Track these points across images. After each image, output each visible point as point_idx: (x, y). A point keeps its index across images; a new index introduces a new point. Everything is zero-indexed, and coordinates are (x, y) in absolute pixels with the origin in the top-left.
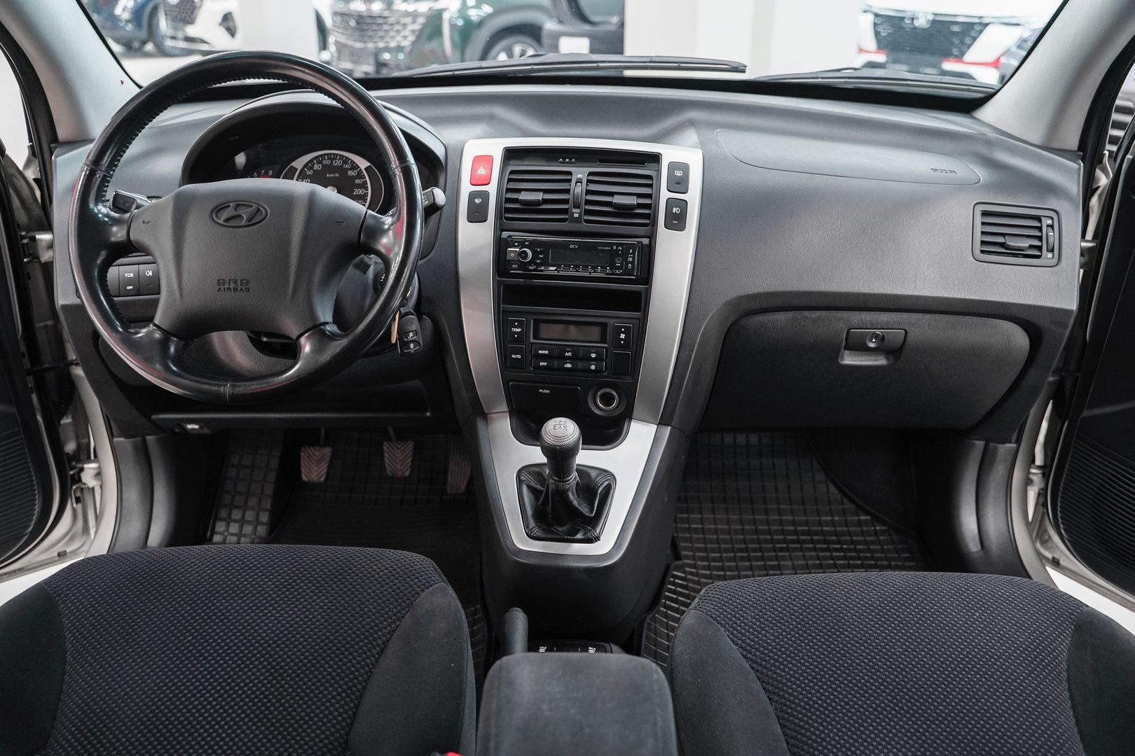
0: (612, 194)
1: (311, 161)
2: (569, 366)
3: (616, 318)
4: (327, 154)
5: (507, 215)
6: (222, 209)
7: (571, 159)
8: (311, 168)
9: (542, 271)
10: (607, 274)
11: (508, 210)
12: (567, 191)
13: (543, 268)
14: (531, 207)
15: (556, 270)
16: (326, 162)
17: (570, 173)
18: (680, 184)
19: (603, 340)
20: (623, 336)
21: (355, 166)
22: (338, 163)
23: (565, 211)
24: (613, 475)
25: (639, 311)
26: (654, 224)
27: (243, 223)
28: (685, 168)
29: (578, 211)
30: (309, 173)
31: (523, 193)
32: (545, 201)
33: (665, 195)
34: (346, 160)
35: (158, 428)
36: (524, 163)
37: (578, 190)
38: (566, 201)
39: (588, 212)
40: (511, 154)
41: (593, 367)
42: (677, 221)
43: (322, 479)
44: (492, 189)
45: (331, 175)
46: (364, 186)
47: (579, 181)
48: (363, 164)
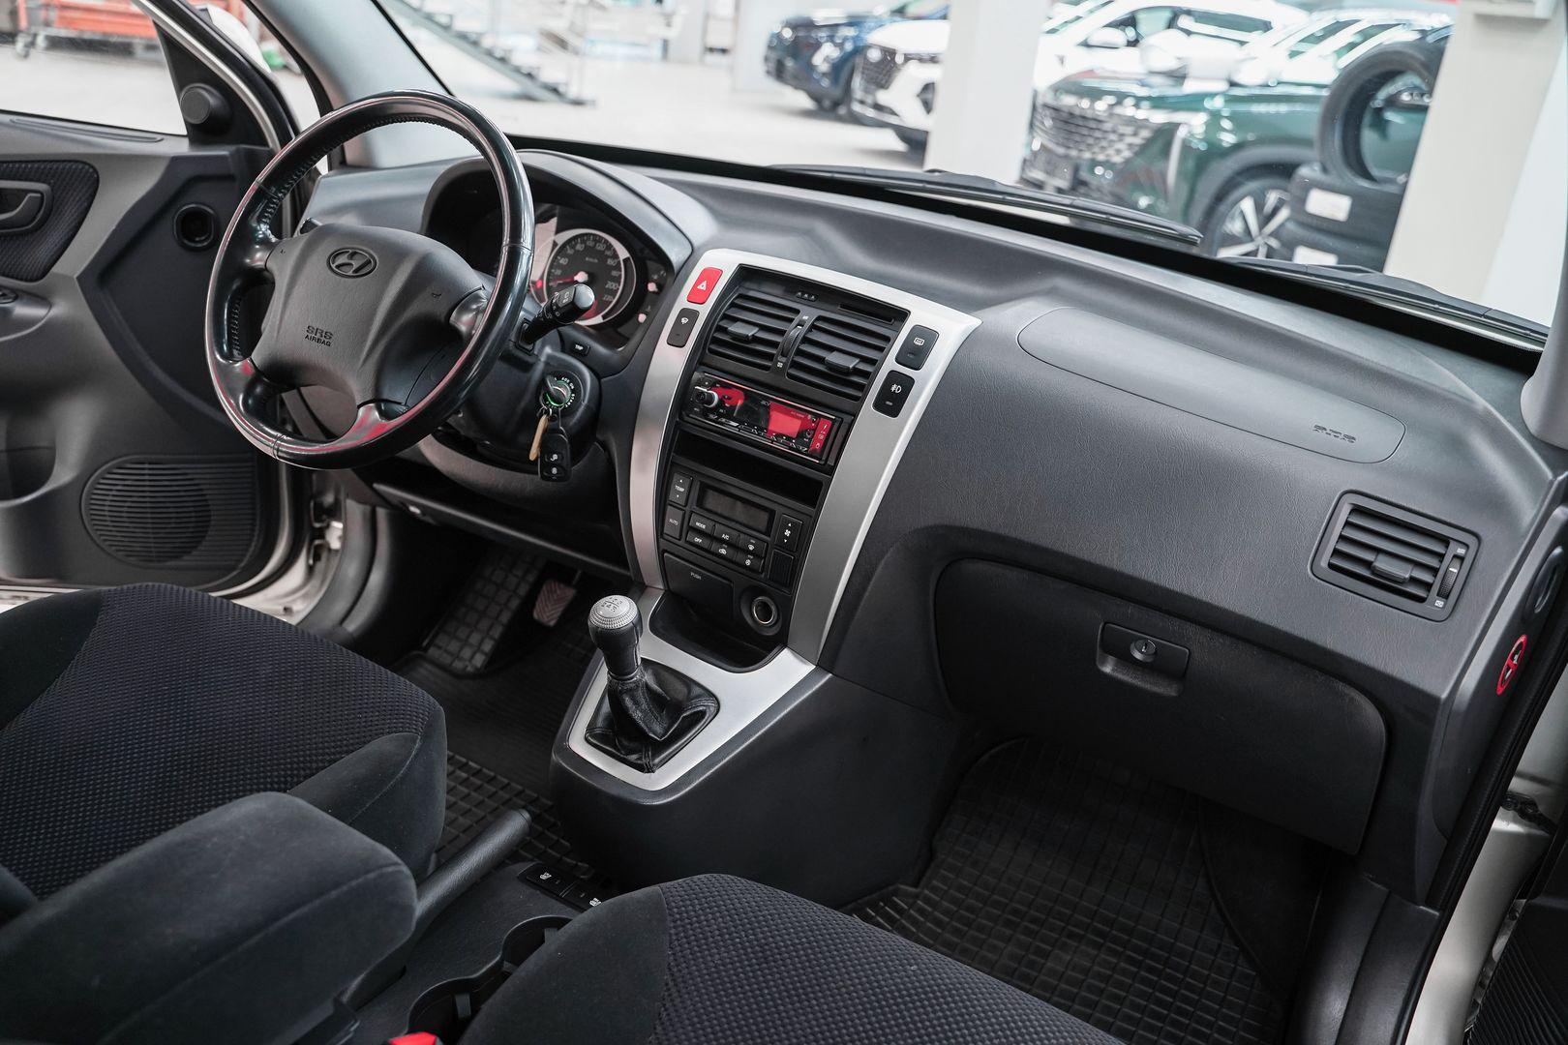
0: (831, 349)
1: (575, 238)
2: (723, 551)
3: (781, 503)
4: (594, 235)
5: (713, 347)
6: (338, 255)
7: (810, 295)
8: (573, 247)
9: (722, 424)
10: (791, 448)
11: (716, 341)
12: (781, 333)
13: (724, 420)
14: (741, 343)
15: (737, 427)
16: (590, 243)
17: (797, 312)
18: (914, 356)
19: (767, 533)
20: (788, 533)
21: (615, 256)
22: (600, 247)
23: (770, 357)
24: (719, 703)
25: (813, 505)
26: (861, 400)
27: (350, 273)
28: (930, 336)
29: (784, 360)
30: (570, 252)
31: (738, 323)
32: (755, 339)
33: (890, 364)
34: (609, 246)
35: (385, 501)
36: (763, 289)
37: (795, 332)
38: (774, 345)
39: (795, 365)
40: (746, 274)
41: (748, 562)
42: (892, 403)
43: (552, 623)
44: (704, 311)
45: (591, 260)
46: (617, 280)
47: (801, 324)
48: (623, 253)
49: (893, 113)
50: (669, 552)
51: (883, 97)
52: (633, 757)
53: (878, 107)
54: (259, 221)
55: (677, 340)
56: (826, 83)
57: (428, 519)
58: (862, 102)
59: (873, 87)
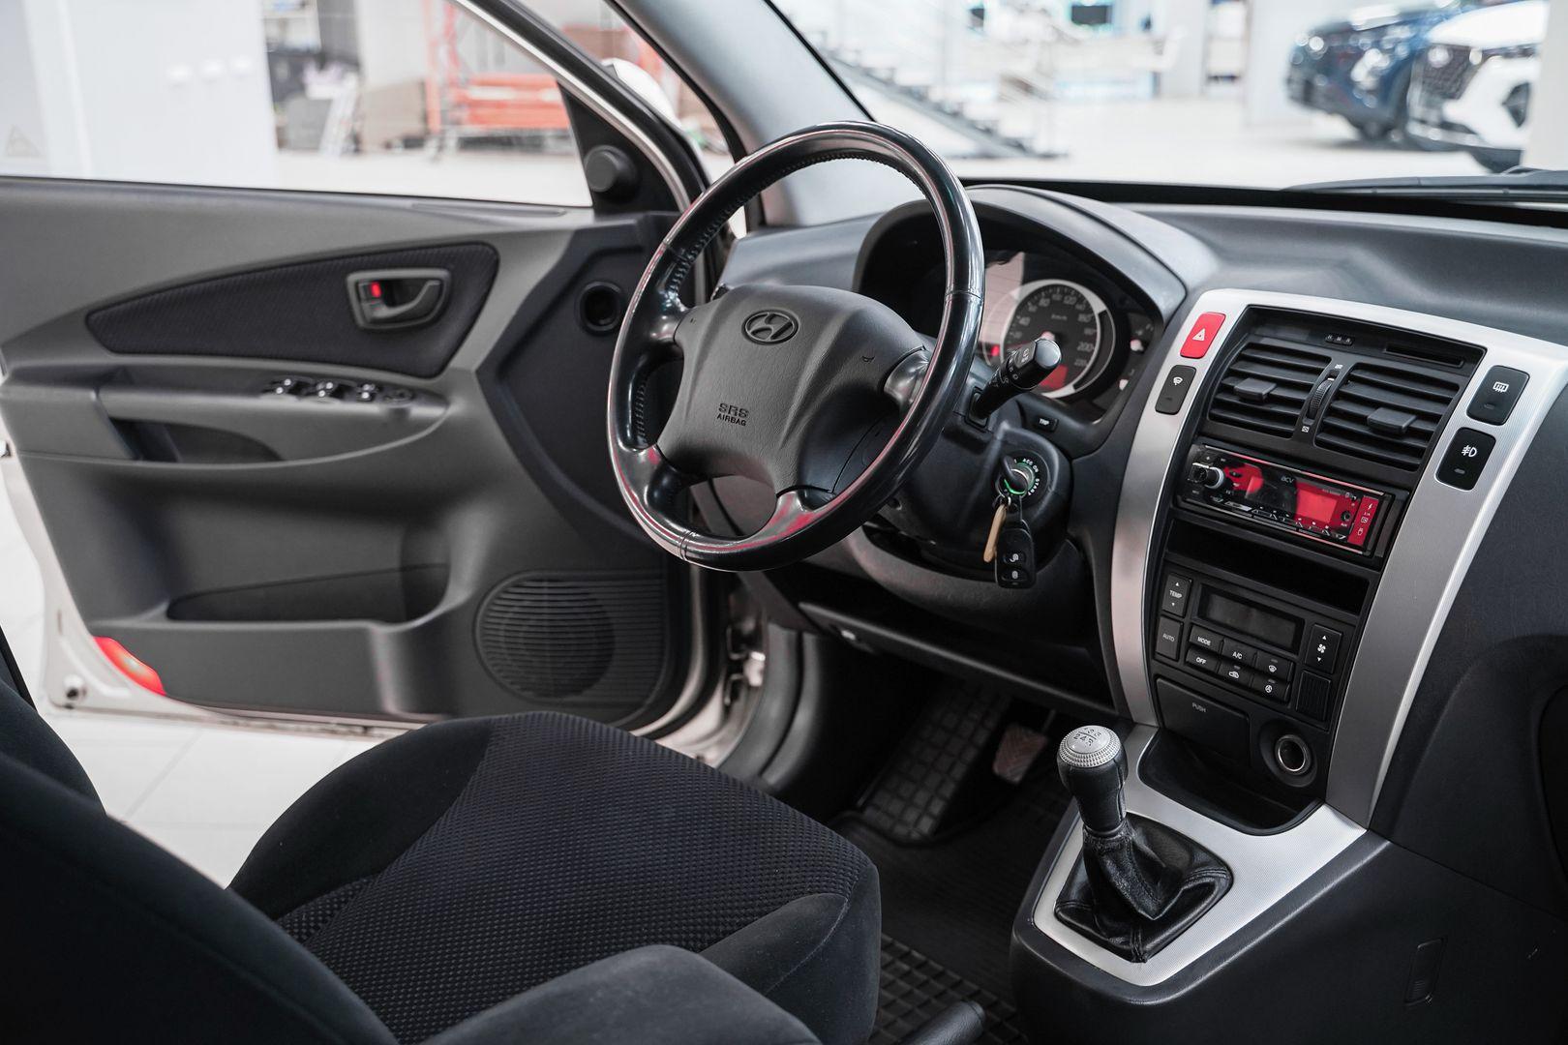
0: (1375, 405)
1: (1038, 292)
2: (1235, 675)
3: (1313, 611)
4: (1064, 286)
5: (1215, 412)
6: (756, 318)
7: (1344, 338)
8: (1036, 303)
9: (1230, 509)
10: (1324, 537)
11: (1219, 404)
12: (1306, 388)
13: (1231, 504)
14: (1252, 405)
15: (1249, 512)
16: (1057, 297)
17: (1327, 360)
18: (1495, 406)
19: (1294, 649)
20: (1322, 649)
21: (1089, 310)
22: (1070, 301)
23: (1291, 420)
24: (1229, 869)
25: (1358, 613)
26: (1418, 470)
27: (768, 339)
28: (1518, 380)
29: (1311, 422)
30: (1032, 309)
31: (1248, 380)
32: (1271, 399)
33: (1460, 418)
34: (1081, 299)
35: (813, 624)
36: (1282, 334)
37: (1323, 386)
38: (1297, 404)
39: (1327, 428)
40: (1257, 317)
41: (1269, 689)
42: (1463, 471)
43: (1017, 779)
44: (1202, 367)
45: (1058, 317)
46: (1092, 339)
47: (1333, 374)
48: (1098, 306)
49: (1468, 131)
50: (1164, 678)
51: (1453, 111)
52: (1117, 941)
53: (1446, 125)
54: (667, 289)
55: (1168, 406)
56: (1371, 103)
57: (864, 647)
58: (1423, 122)
59: (1437, 99)
